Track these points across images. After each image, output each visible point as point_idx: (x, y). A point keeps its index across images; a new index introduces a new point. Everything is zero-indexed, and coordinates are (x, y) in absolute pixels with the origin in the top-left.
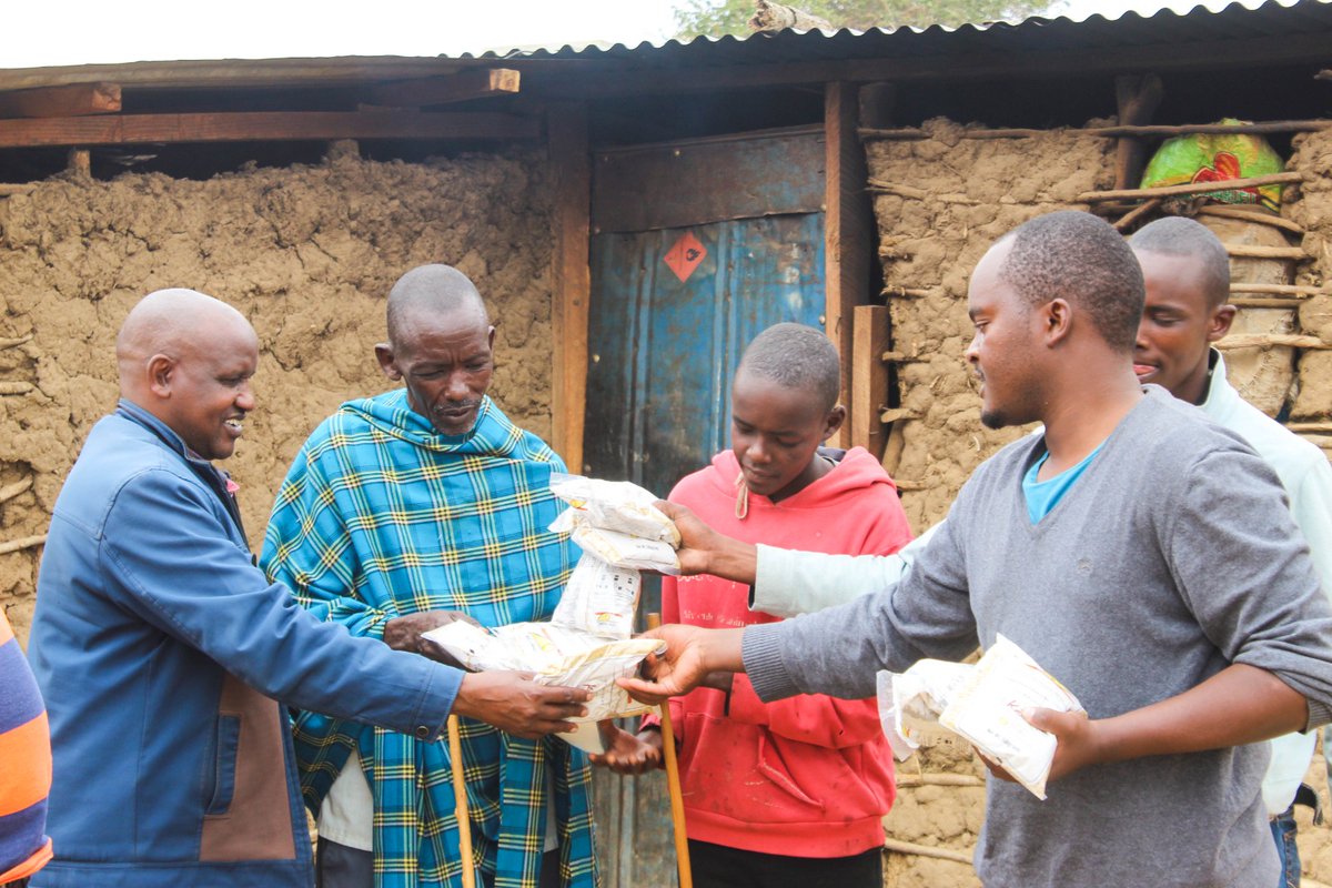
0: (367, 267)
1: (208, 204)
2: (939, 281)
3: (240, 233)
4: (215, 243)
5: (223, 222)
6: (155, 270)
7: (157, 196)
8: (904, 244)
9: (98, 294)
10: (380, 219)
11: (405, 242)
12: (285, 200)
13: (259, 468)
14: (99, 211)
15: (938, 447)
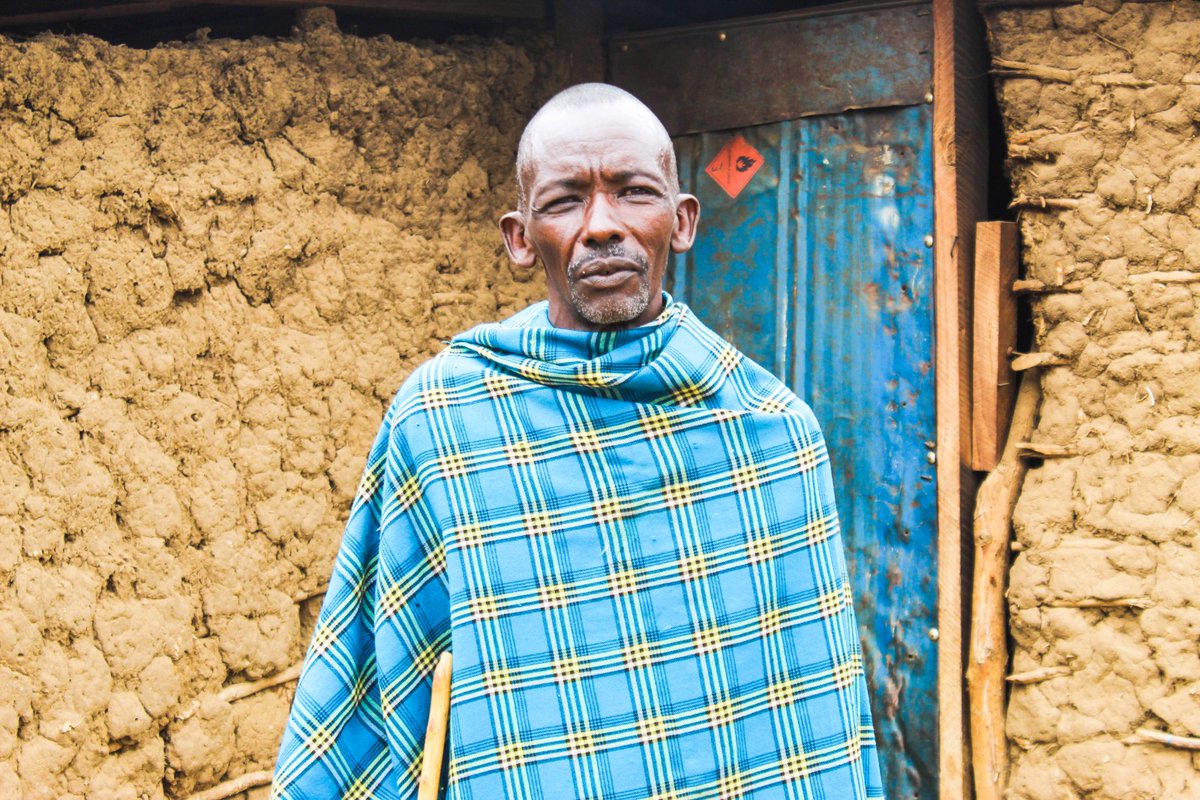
0: (350, 173)
1: (153, 79)
2: (1092, 188)
3: (195, 121)
4: (164, 132)
5: (173, 104)
6: (88, 165)
7: (88, 64)
8: (1045, 141)
9: (11, 195)
10: (367, 110)
11: (395, 142)
12: (251, 79)
13: (221, 435)
14: (12, 80)
15: (1094, 401)
